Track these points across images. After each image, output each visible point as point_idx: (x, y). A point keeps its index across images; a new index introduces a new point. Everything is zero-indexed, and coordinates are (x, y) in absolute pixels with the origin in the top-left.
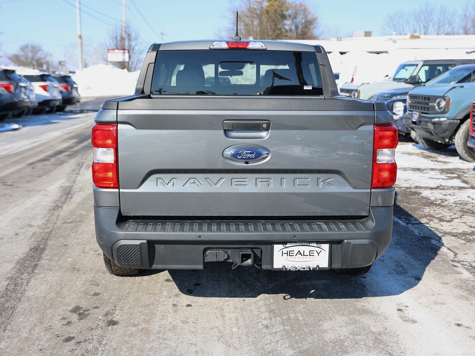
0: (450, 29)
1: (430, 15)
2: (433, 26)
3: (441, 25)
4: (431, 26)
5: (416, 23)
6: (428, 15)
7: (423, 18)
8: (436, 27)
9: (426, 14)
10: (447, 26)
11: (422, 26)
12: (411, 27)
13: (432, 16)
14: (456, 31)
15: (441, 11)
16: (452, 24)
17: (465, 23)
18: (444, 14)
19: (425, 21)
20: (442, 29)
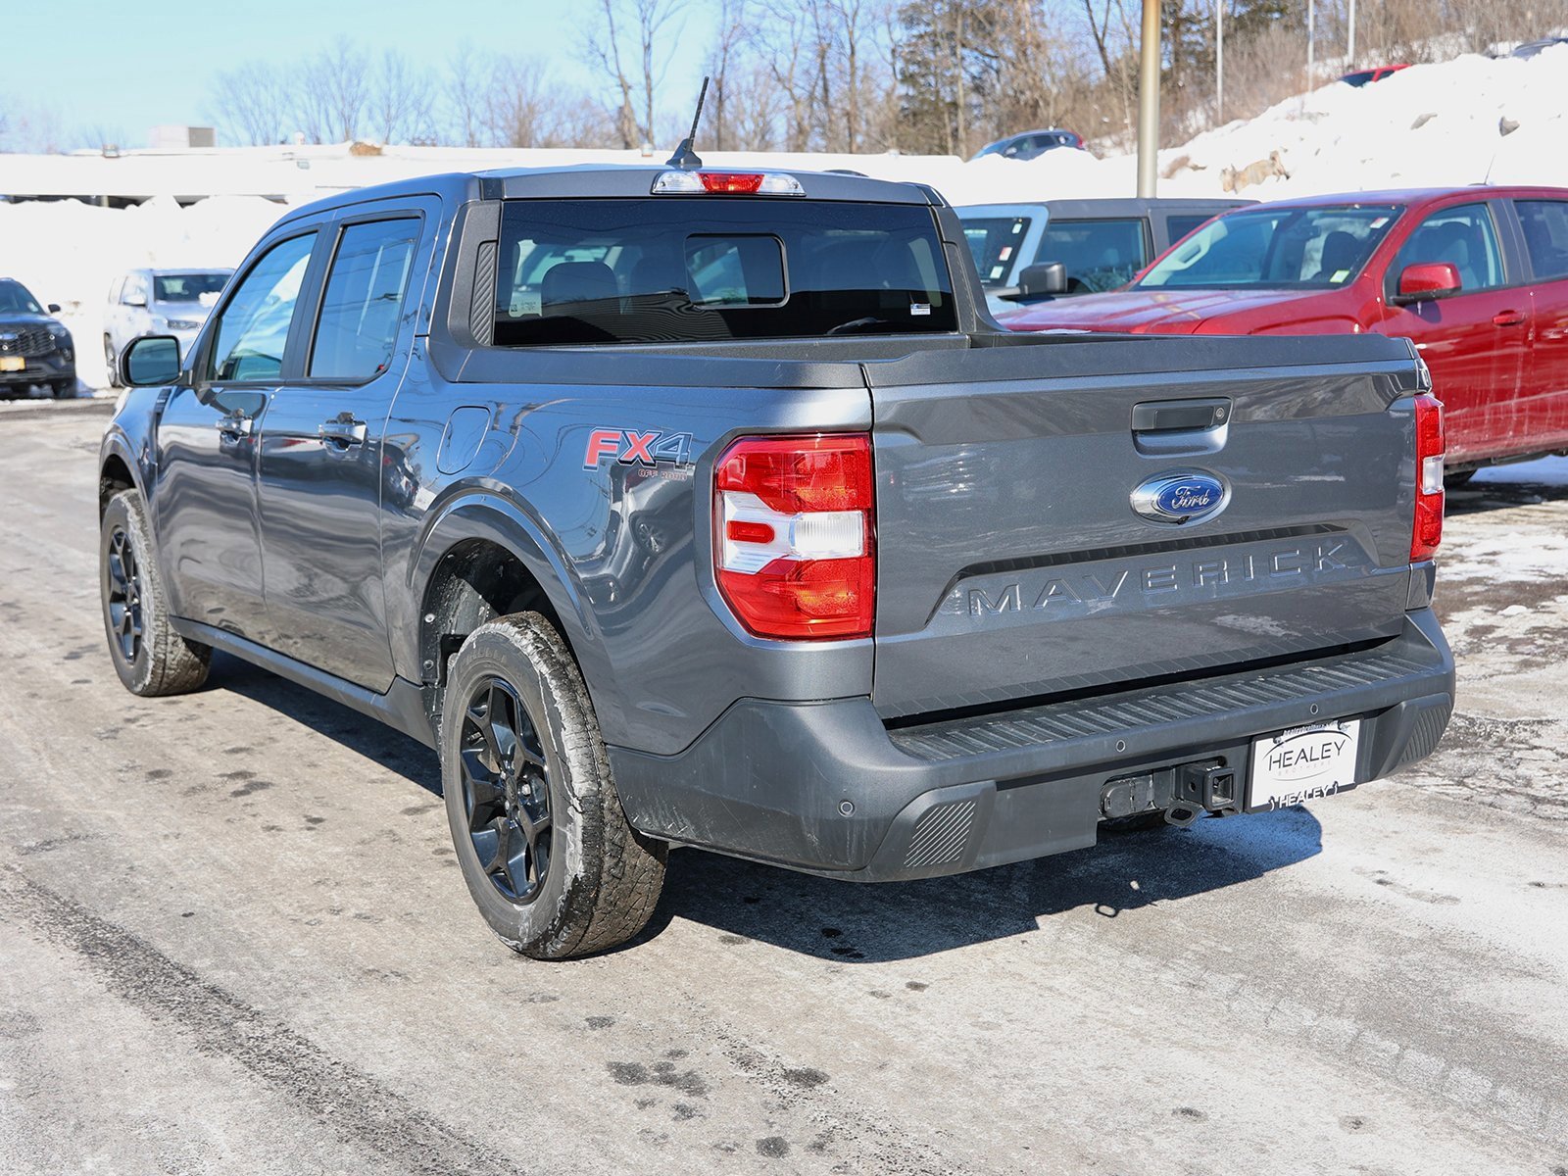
0: (422, 126)
1: (355, 82)
2: (371, 117)
3: (393, 112)
4: (363, 115)
5: (314, 103)
6: (350, 80)
7: (334, 88)
8: (380, 120)
9: (344, 76)
10: (412, 117)
11: (333, 113)
12: (301, 115)
13: (363, 84)
14: (442, 134)
15: (390, 70)
16: (427, 112)
17: (465, 109)
18: (399, 77)
19: (343, 98)
20: (398, 124)
